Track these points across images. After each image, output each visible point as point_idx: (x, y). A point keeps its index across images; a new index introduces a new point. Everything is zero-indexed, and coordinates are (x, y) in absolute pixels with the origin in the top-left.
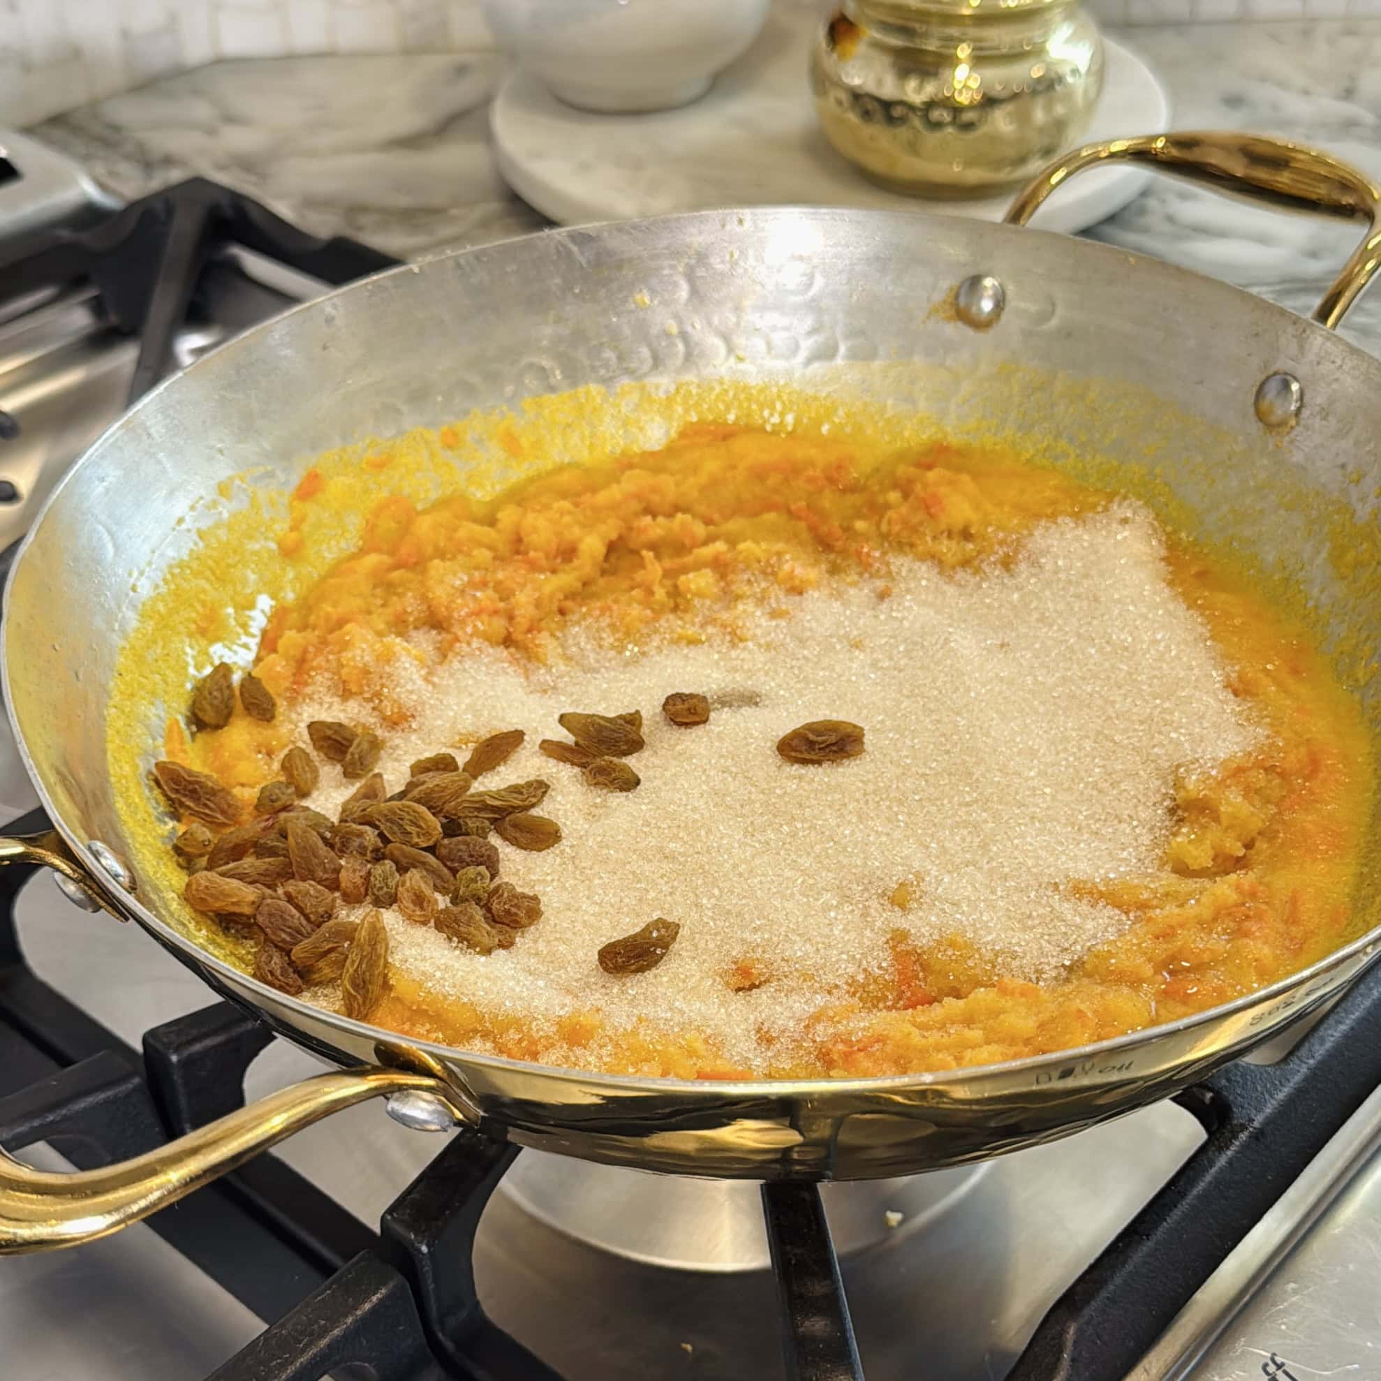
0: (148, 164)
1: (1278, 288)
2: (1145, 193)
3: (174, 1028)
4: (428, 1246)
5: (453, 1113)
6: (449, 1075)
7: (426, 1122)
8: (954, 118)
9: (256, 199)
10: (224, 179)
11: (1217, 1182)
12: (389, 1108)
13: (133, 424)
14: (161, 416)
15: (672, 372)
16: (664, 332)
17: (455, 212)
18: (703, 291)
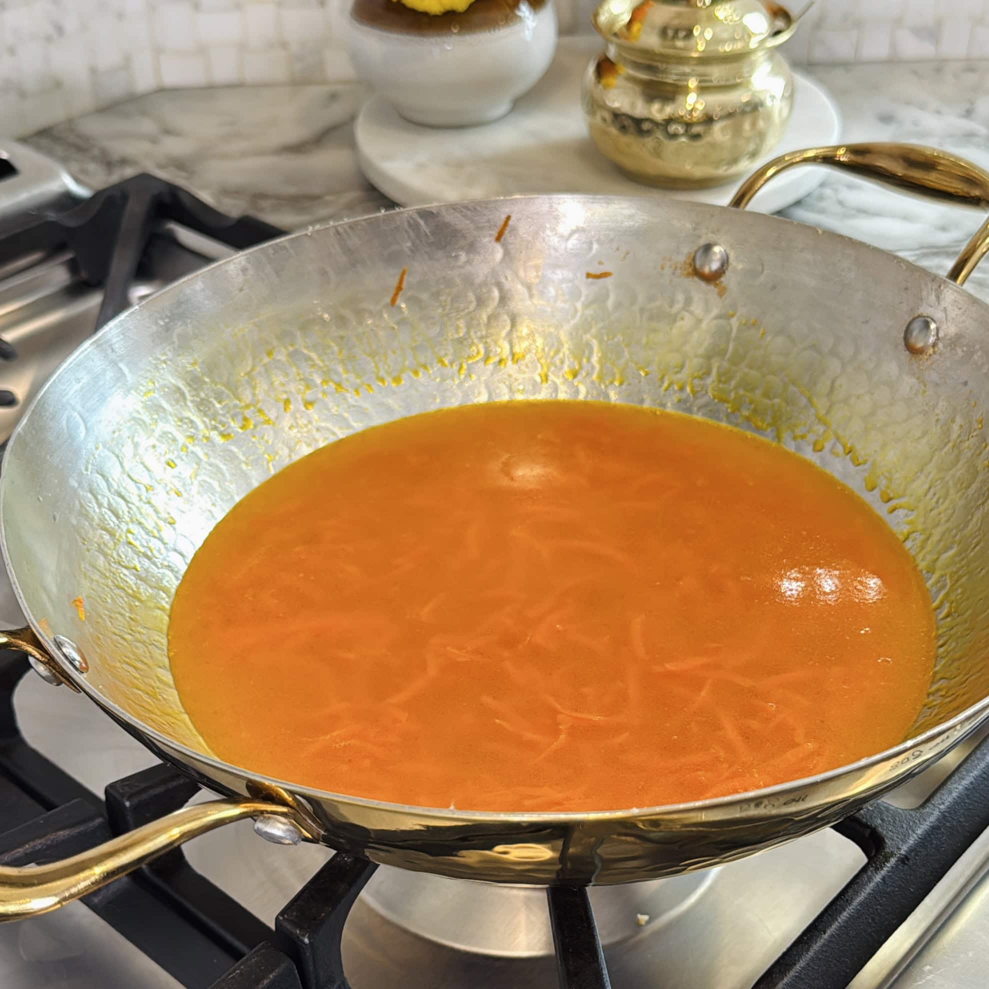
0: (109, 164)
1: (918, 252)
2: (822, 185)
3: (127, 783)
5: (301, 832)
6: (298, 805)
7: (281, 838)
8: (686, 131)
9: (186, 189)
10: (162, 174)
11: (874, 893)
12: (256, 827)
13: (101, 342)
14: (122, 337)
15: (490, 311)
16: (485, 282)
17: (329, 198)
18: (513, 253)
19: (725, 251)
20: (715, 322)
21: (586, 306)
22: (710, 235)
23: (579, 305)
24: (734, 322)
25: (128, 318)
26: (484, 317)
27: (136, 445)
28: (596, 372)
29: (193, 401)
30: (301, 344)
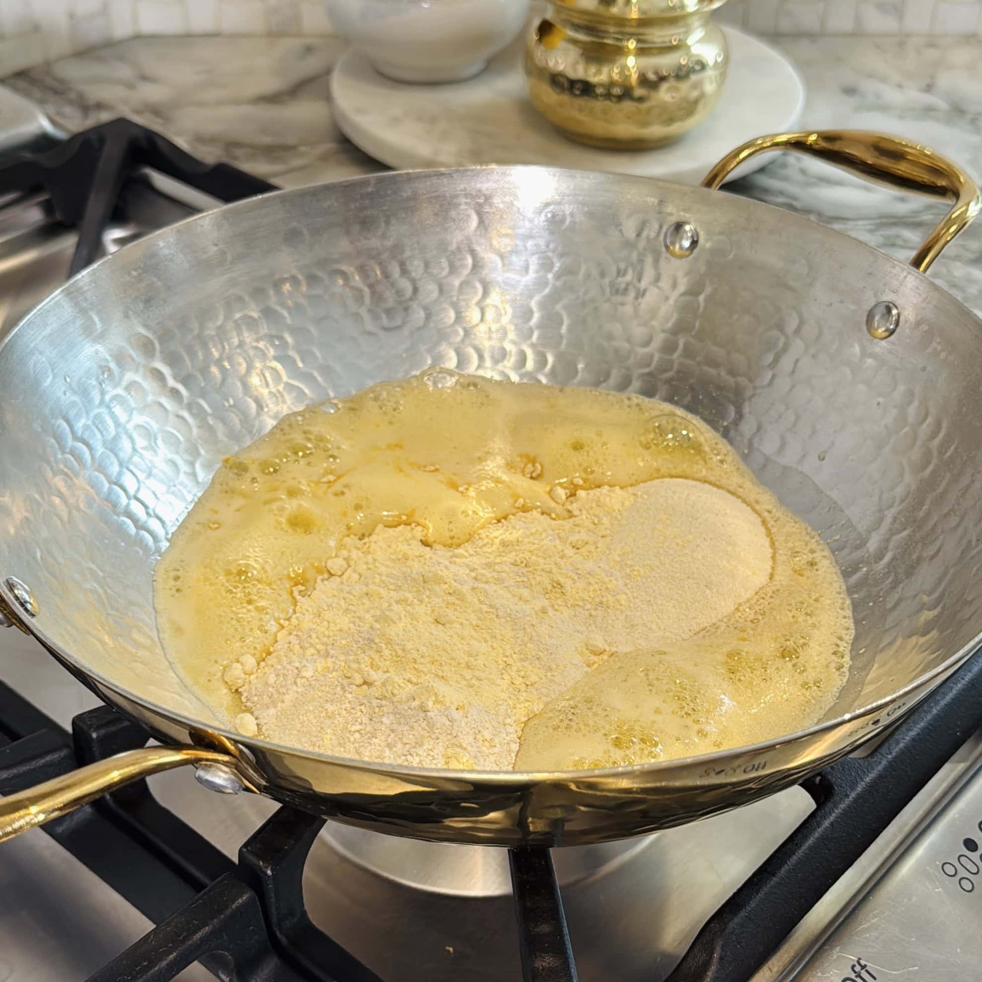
0: (86, 108)
3: (95, 714)
4: (272, 871)
5: (242, 782)
6: (240, 754)
7: (223, 787)
9: (162, 135)
10: (139, 120)
11: (823, 839)
12: (197, 775)
13: (72, 290)
14: (93, 285)
15: (463, 278)
16: (459, 249)
17: (303, 149)
18: (487, 222)
19: (695, 229)
20: (683, 298)
21: (557, 277)
22: (682, 213)
23: (550, 276)
24: (701, 298)
25: (101, 268)
26: (457, 283)
27: (103, 393)
28: (564, 342)
29: (161, 352)
30: (273, 301)
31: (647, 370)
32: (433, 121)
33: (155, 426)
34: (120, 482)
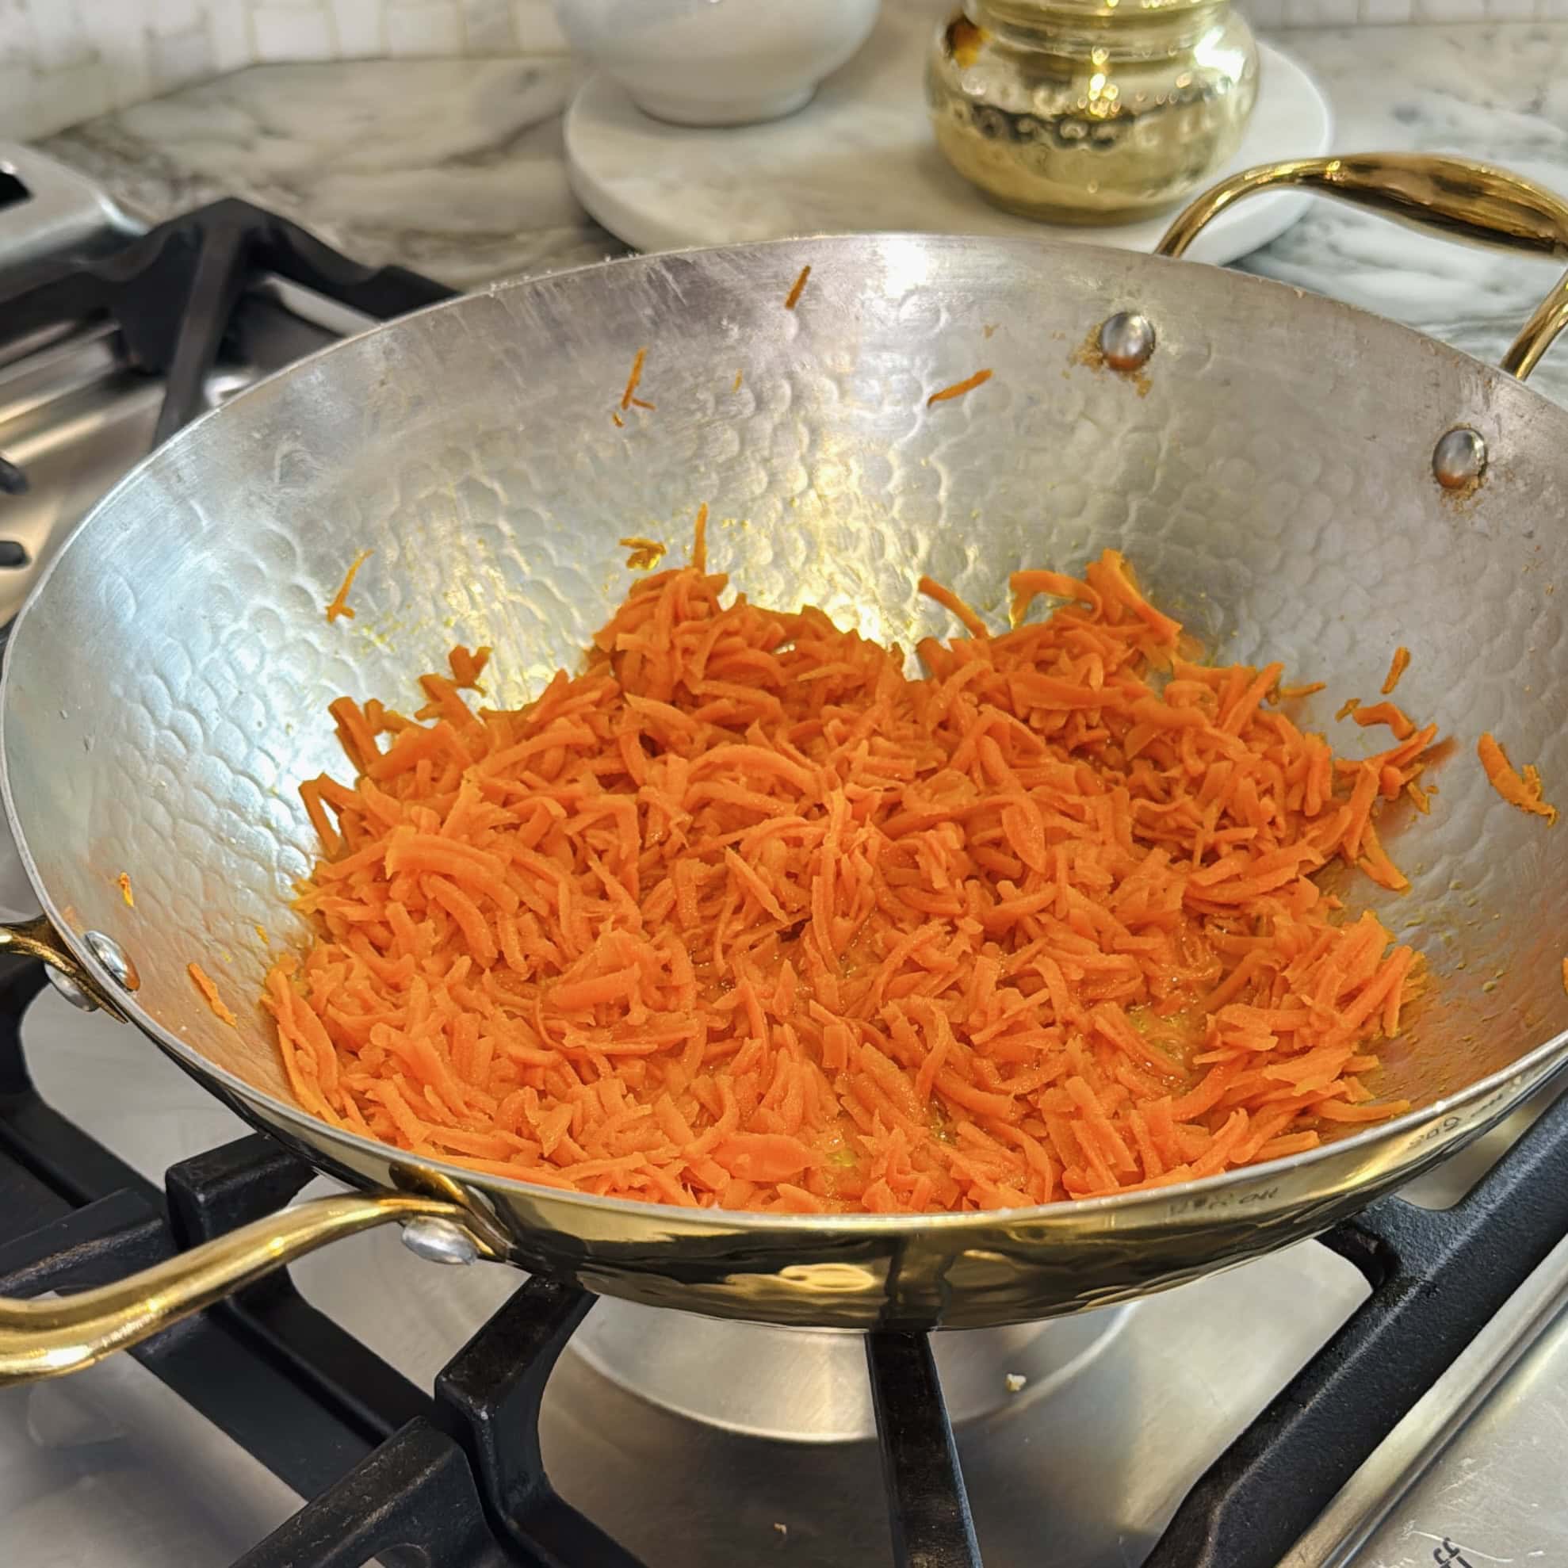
0: (175, 183)
1: (1454, 326)
2: (1304, 219)
3: (200, 1164)
4: (488, 1412)
5: (477, 1245)
6: (471, 1202)
7: (445, 1253)
8: (1089, 134)
10: (260, 200)
12: (404, 1237)
13: (161, 465)
14: (194, 457)
15: (777, 418)
16: (769, 371)
17: (522, 238)
18: (813, 327)
19: (1150, 324)
20: (1135, 436)
21: (930, 409)
22: (1126, 298)
23: (917, 408)
24: (1164, 437)
25: (204, 428)
26: (768, 427)
27: (216, 629)
28: (944, 515)
29: (306, 559)
30: (477, 470)
31: (1079, 554)
32: (730, 185)
33: (300, 676)
34: (250, 771)
